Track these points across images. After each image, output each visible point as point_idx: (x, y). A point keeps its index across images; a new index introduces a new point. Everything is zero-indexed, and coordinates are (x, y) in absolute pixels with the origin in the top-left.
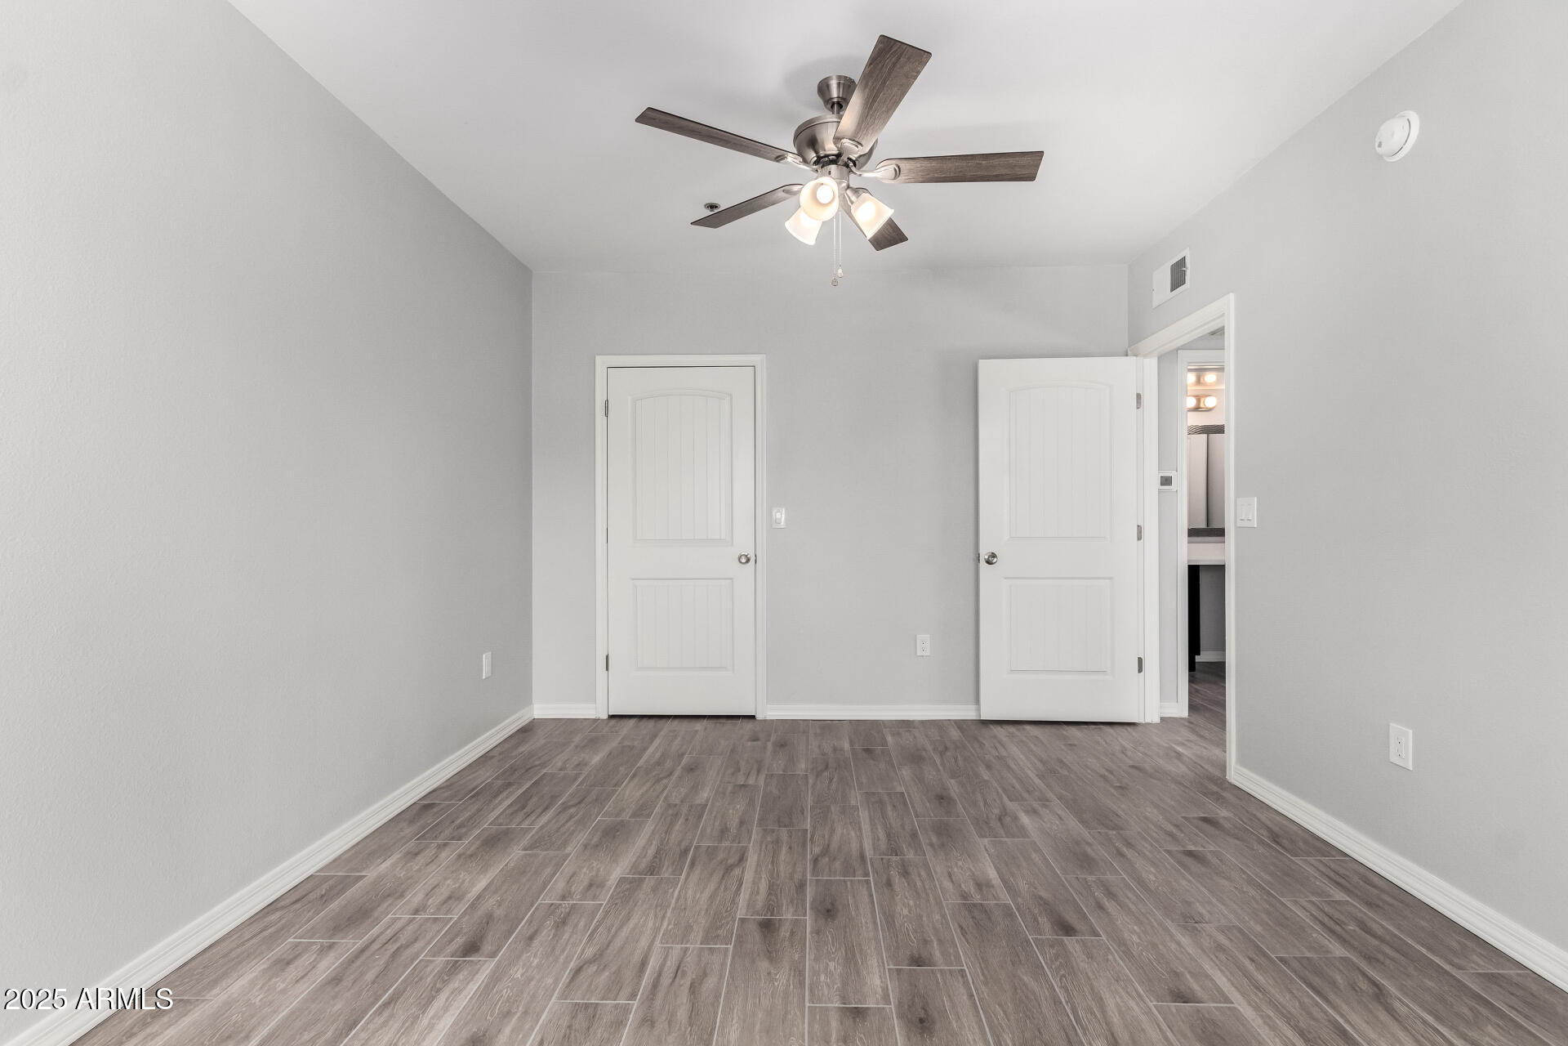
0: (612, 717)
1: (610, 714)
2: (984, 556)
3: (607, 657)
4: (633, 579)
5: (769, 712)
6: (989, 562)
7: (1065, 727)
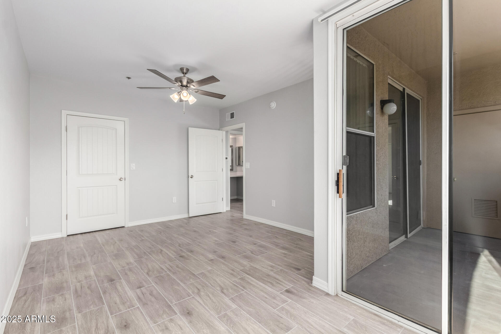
0: (68, 236)
1: (67, 235)
2: (190, 176)
3: (67, 215)
4: (78, 188)
5: (129, 224)
6: (191, 178)
7: (208, 215)
